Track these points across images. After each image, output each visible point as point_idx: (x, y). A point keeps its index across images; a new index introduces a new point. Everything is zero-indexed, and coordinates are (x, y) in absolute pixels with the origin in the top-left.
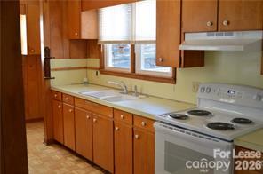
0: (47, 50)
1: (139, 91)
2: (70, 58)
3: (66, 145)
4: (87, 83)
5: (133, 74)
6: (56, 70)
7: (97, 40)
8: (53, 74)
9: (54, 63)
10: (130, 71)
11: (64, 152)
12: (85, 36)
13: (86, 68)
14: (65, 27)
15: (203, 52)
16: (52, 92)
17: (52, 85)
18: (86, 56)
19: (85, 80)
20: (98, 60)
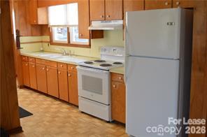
0: (18, 32)
1: (72, 53)
2: (32, 36)
3: (32, 87)
4: (43, 51)
5: (69, 44)
6: (23, 43)
7: (47, 25)
8: (21, 46)
9: (22, 39)
10: (67, 42)
11: (31, 91)
12: (40, 22)
13: (42, 42)
14: (28, 17)
15: (102, 31)
16: (22, 56)
17: (21, 52)
18: (42, 34)
19: (42, 49)
20: (49, 37)
